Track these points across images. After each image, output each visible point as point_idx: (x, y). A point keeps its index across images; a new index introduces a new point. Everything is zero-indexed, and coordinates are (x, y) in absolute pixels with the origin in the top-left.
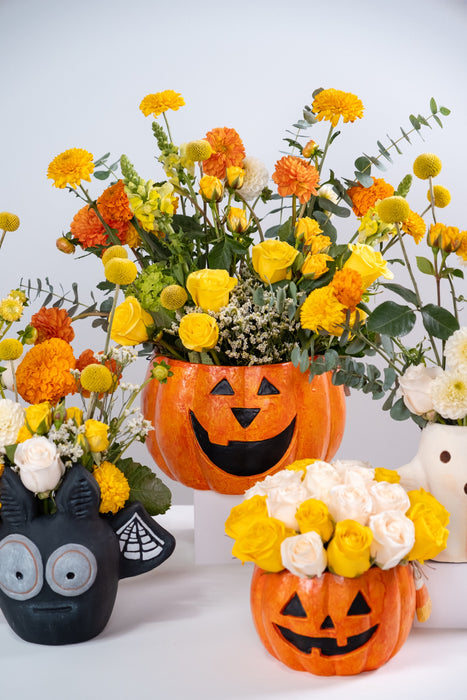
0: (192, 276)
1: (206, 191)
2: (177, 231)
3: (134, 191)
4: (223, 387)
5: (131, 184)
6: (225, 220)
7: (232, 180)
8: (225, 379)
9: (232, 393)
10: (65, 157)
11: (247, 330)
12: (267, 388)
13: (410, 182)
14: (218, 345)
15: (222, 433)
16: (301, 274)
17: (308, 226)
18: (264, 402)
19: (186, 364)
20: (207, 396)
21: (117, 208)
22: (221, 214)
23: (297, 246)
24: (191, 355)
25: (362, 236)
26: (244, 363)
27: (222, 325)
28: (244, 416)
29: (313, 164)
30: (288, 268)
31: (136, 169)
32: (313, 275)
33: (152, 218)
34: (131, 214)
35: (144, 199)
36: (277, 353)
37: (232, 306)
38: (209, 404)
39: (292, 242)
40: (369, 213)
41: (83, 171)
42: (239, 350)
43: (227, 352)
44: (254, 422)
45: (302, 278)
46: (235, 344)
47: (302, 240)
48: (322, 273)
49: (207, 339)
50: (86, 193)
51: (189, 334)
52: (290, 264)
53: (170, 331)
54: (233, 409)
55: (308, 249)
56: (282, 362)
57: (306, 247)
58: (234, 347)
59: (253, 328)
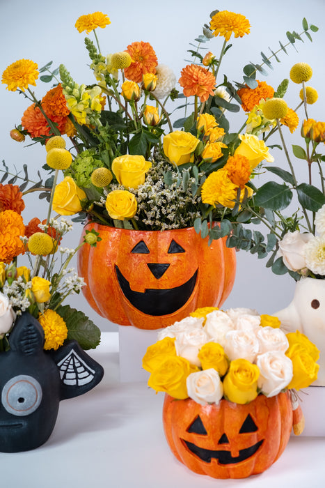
0: (116, 160)
1: (126, 93)
2: (104, 125)
3: (70, 93)
4: (141, 247)
5: (68, 88)
6: (142, 115)
7: (147, 84)
8: (142, 241)
9: (148, 252)
10: (16, 66)
11: (159, 204)
12: (175, 248)
13: (286, 85)
14: (137, 215)
15: (140, 282)
16: (201, 158)
17: (206, 120)
18: (173, 259)
19: (112, 229)
20: (128, 254)
21: (58, 106)
22: (139, 111)
23: (198, 136)
24: (116, 223)
25: (249, 128)
26: (158, 228)
27: (140, 199)
28: (158, 270)
29: (211, 70)
30: (191, 154)
31: (71, 75)
32: (211, 159)
33: (84, 114)
34: (68, 111)
35: (78, 99)
36: (182, 221)
37: (147, 185)
38: (129, 261)
39: (194, 133)
40: (254, 110)
41: (30, 78)
42: (152, 219)
43: (144, 220)
44: (165, 274)
45: (202, 162)
46: (150, 214)
47: (203, 131)
48: (218, 158)
49: (128, 211)
50: (32, 95)
51: (114, 207)
52: (193, 150)
53: (99, 203)
54: (148, 264)
55: (207, 139)
56: (187, 227)
57: (206, 136)
58: (149, 217)
59: (164, 201)
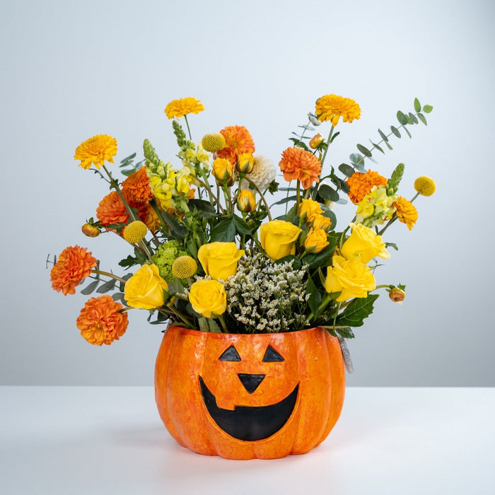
0: (202, 248)
1: (217, 171)
2: (192, 210)
3: (155, 171)
4: (231, 354)
5: (152, 165)
6: (236, 201)
7: (242, 165)
8: (232, 346)
9: (239, 359)
10: (93, 141)
11: (257, 298)
12: (272, 355)
13: (402, 170)
14: (226, 310)
15: (228, 397)
16: (303, 249)
17: (311, 207)
18: (265, 368)
19: (197, 332)
20: (215, 362)
21: (138, 190)
22: (233, 196)
23: (300, 225)
24: (201, 322)
25: (360, 219)
26: (252, 330)
27: (231, 291)
28: (250, 382)
29: (317, 154)
30: (292, 243)
31: (156, 152)
32: (314, 248)
33: (169, 197)
34: (151, 196)
35: (163, 178)
37: (241, 274)
38: (217, 370)
39: (296, 224)
40: (365, 199)
41: (106, 153)
42: (247, 316)
44: (259, 388)
45: (305, 253)
46: (245, 310)
47: (305, 218)
48: (323, 246)
50: (109, 175)
51: (198, 299)
52: (295, 239)
53: (183, 295)
54: (239, 375)
55: (310, 225)
56: (289, 331)
57: (309, 223)
58: (244, 313)
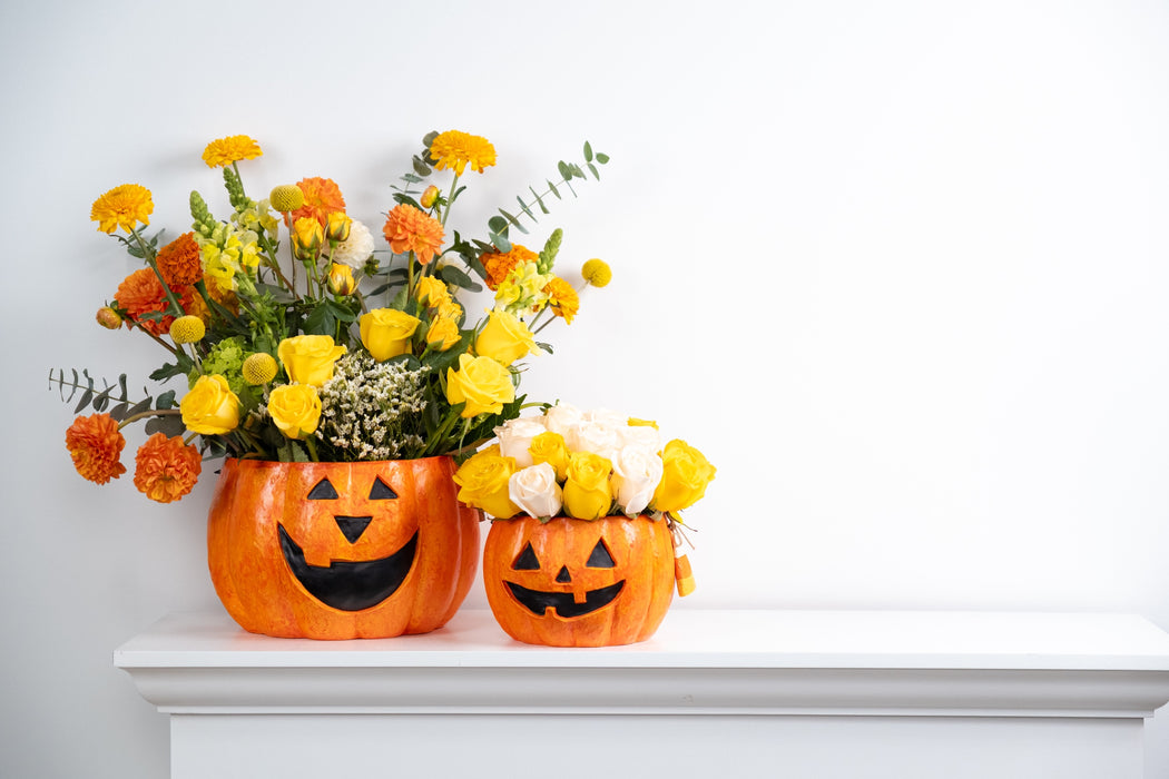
0: (285, 342)
3: (208, 236)
4: (324, 490)
5: (204, 228)
6: (326, 281)
7: (334, 229)
8: (325, 479)
9: (335, 496)
10: (116, 194)
11: (361, 411)
12: (381, 490)
13: (559, 239)
14: (319, 429)
15: (322, 548)
16: (425, 344)
17: (432, 287)
18: (376, 508)
19: (273, 463)
20: (301, 501)
21: (182, 266)
23: (418, 314)
26: (351, 455)
27: (327, 402)
28: (352, 527)
30: (408, 338)
32: (440, 343)
33: (230, 274)
34: (199, 272)
35: (221, 246)
36: (395, 445)
37: (339, 380)
38: (304, 512)
39: (410, 311)
41: (139, 209)
42: (348, 437)
43: (333, 439)
44: (364, 534)
45: (427, 350)
46: (345, 428)
47: (426, 303)
48: (453, 342)
49: (305, 420)
51: (281, 410)
52: (411, 333)
53: (257, 414)
54: (336, 517)
55: (434, 312)
56: (401, 458)
57: (433, 309)
58: (342, 433)
59: (369, 407)
